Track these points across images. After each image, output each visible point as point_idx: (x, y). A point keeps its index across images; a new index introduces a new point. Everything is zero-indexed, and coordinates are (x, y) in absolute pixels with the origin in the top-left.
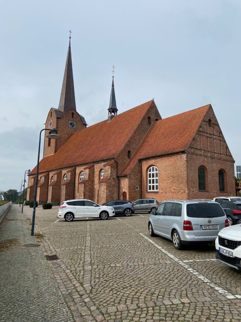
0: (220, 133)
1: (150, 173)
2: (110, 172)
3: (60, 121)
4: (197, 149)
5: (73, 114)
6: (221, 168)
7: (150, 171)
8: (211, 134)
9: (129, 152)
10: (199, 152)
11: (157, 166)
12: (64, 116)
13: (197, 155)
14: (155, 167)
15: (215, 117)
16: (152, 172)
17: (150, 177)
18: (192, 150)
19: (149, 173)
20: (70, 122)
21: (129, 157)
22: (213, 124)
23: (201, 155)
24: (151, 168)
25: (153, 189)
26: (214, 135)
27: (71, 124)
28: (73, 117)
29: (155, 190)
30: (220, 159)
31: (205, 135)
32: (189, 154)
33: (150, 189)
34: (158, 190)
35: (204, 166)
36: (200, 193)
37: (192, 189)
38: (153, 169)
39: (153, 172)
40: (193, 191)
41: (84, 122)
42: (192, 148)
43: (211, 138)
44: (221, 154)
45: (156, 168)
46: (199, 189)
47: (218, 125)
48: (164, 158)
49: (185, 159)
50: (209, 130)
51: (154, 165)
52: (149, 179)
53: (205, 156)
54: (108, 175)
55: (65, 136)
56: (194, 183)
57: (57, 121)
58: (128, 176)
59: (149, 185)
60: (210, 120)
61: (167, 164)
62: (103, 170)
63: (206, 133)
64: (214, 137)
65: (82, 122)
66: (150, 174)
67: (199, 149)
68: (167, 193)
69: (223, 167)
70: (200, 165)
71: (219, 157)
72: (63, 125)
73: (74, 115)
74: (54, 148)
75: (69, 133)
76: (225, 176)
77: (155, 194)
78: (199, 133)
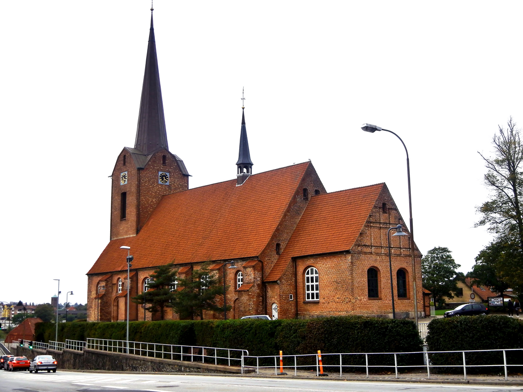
0: (399, 219)
1: (308, 276)
2: (253, 276)
3: (143, 173)
4: (367, 246)
5: (164, 158)
6: (400, 267)
7: (308, 274)
8: (385, 223)
9: (278, 245)
10: (368, 250)
11: (317, 267)
12: (150, 163)
13: (365, 253)
14: (314, 269)
15: (392, 199)
16: (310, 276)
17: (308, 282)
18: (359, 248)
19: (306, 276)
20: (160, 173)
21: (278, 253)
22: (389, 209)
23: (371, 253)
24: (310, 269)
25: (313, 298)
26: (390, 224)
27: (162, 177)
28: (164, 163)
29: (315, 299)
30: (399, 255)
31: (378, 226)
32: (355, 254)
33: (308, 298)
34: (318, 300)
35: (377, 267)
36: (370, 301)
37: (359, 298)
38: (312, 270)
39: (312, 275)
40: (361, 300)
41: (183, 170)
42: (359, 245)
43: (386, 228)
44: (400, 248)
45: (316, 271)
46: (369, 296)
47: (396, 209)
48: (325, 258)
49: (350, 261)
50: (383, 218)
51: (313, 266)
52: (307, 284)
53: (377, 254)
54: (251, 280)
55: (152, 201)
56: (361, 290)
57: (139, 174)
58: (278, 282)
59: (307, 292)
60: (384, 205)
61: (329, 266)
62: (240, 272)
63: (378, 223)
64: (391, 226)
65: (181, 171)
66: (308, 278)
67: (369, 246)
68: (331, 303)
69: (404, 265)
70: (370, 266)
71: (398, 253)
72: (149, 181)
73: (167, 159)
74: (135, 224)
75: (159, 194)
76: (407, 277)
77: (315, 304)
78: (369, 224)
